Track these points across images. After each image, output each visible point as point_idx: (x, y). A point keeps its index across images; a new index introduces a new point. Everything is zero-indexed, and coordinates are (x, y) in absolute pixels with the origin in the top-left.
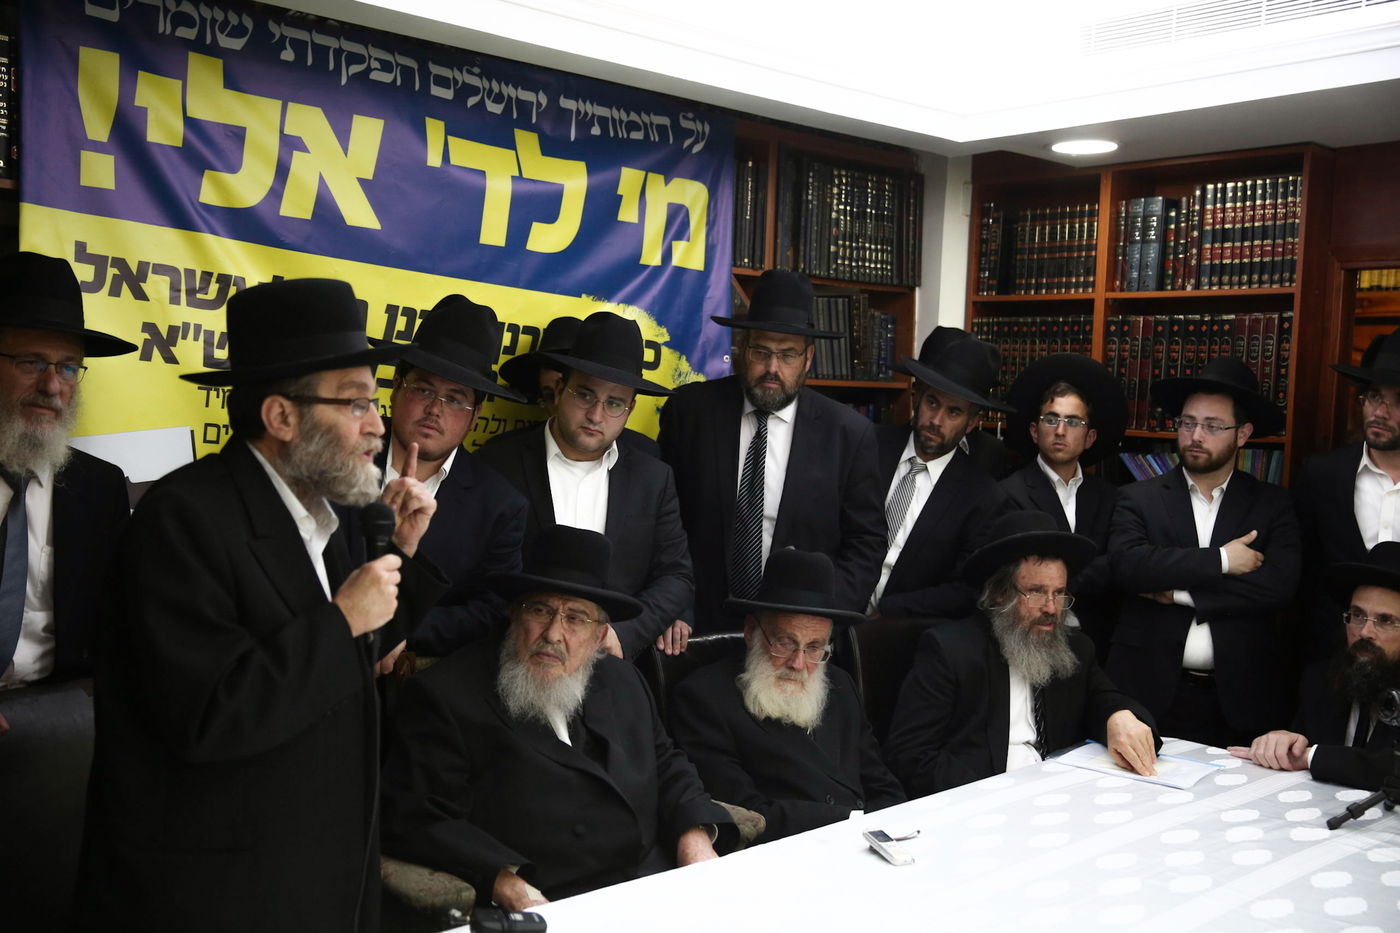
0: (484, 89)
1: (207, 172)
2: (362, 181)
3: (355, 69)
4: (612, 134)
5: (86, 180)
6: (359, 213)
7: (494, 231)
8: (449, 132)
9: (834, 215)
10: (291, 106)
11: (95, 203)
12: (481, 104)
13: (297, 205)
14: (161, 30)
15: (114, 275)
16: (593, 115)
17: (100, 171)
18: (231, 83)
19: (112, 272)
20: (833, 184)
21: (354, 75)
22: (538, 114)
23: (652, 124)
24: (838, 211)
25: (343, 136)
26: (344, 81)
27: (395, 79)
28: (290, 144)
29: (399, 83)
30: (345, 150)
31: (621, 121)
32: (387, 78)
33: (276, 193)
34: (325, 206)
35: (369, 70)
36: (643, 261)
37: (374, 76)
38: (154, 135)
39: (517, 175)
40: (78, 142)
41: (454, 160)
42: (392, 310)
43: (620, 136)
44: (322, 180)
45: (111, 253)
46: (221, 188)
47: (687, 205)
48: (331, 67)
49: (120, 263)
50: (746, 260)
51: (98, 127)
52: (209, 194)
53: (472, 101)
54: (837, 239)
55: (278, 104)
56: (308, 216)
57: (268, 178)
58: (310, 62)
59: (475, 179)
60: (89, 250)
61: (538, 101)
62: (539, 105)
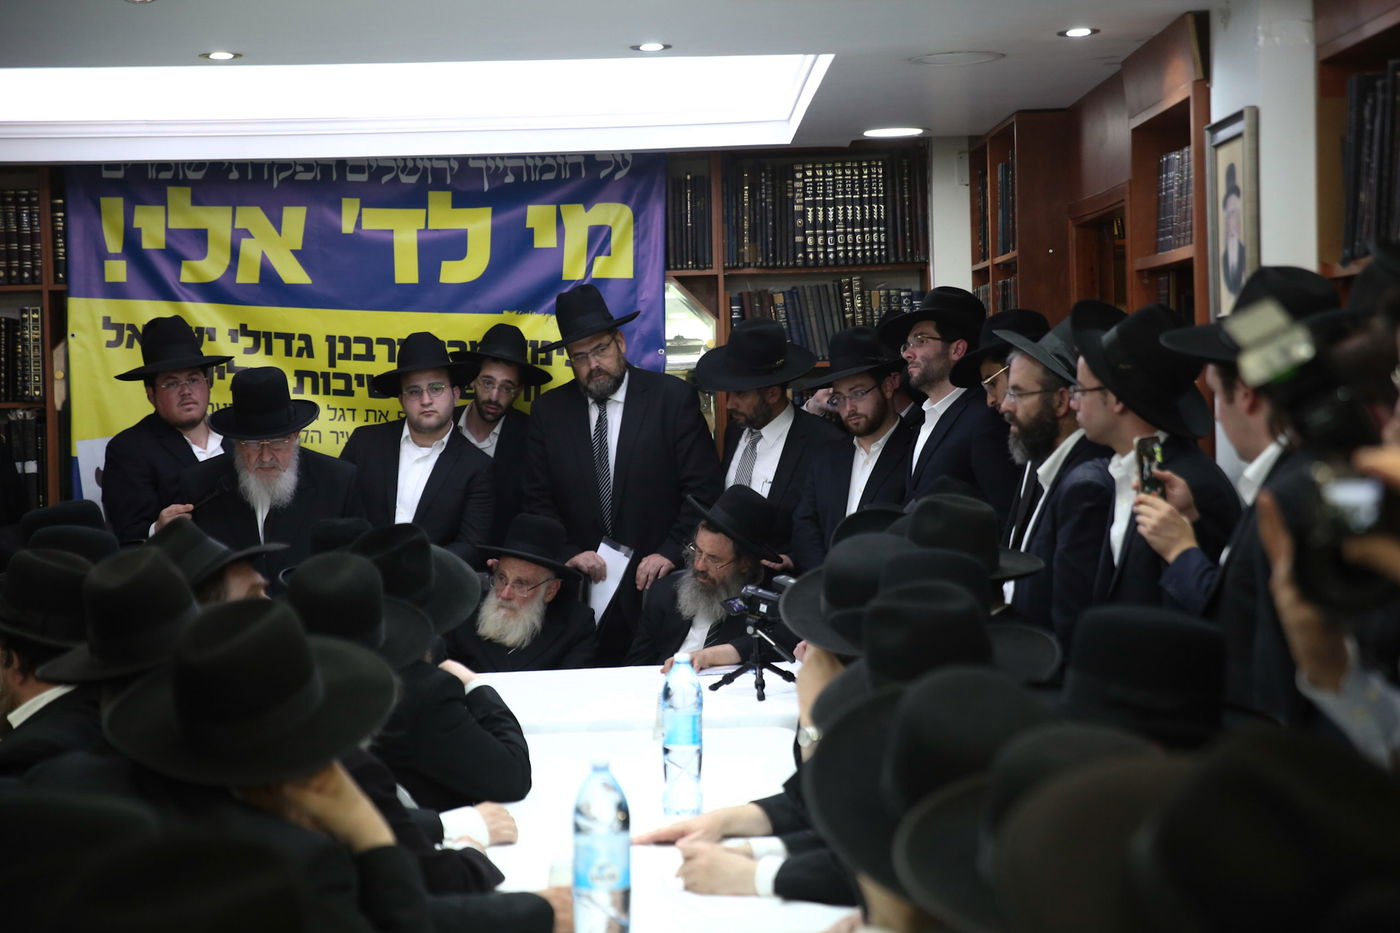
0: (398, 167)
1: (184, 263)
2: (294, 252)
3: (283, 175)
4: (525, 179)
5: (109, 278)
6: (293, 273)
7: (406, 271)
8: (363, 205)
9: (797, 208)
10: (238, 208)
11: (115, 291)
12: (396, 179)
13: (248, 275)
14: (150, 176)
15: (129, 335)
16: (506, 168)
17: (117, 271)
18: (196, 201)
19: (127, 333)
20: (795, 179)
21: (284, 179)
22: (451, 176)
23: (566, 163)
24: (804, 204)
25: (277, 223)
26: (275, 185)
27: (316, 175)
28: (239, 235)
29: (319, 177)
30: (279, 231)
31: (535, 167)
32: (309, 176)
33: (233, 268)
34: (268, 273)
35: (295, 173)
36: (565, 278)
37: (298, 177)
38: (146, 244)
39: (423, 227)
40: (102, 255)
41: (366, 225)
42: (331, 339)
43: (533, 179)
44: (264, 256)
45: (126, 322)
46: (194, 271)
47: (609, 224)
48: (266, 176)
49: (132, 327)
50: (690, 263)
51: (114, 244)
52: (186, 276)
53: (386, 179)
54: (804, 229)
55: (229, 209)
56: (256, 280)
57: (226, 260)
58: (250, 177)
59: (386, 236)
60: (113, 321)
61: (450, 166)
62: (452, 169)
